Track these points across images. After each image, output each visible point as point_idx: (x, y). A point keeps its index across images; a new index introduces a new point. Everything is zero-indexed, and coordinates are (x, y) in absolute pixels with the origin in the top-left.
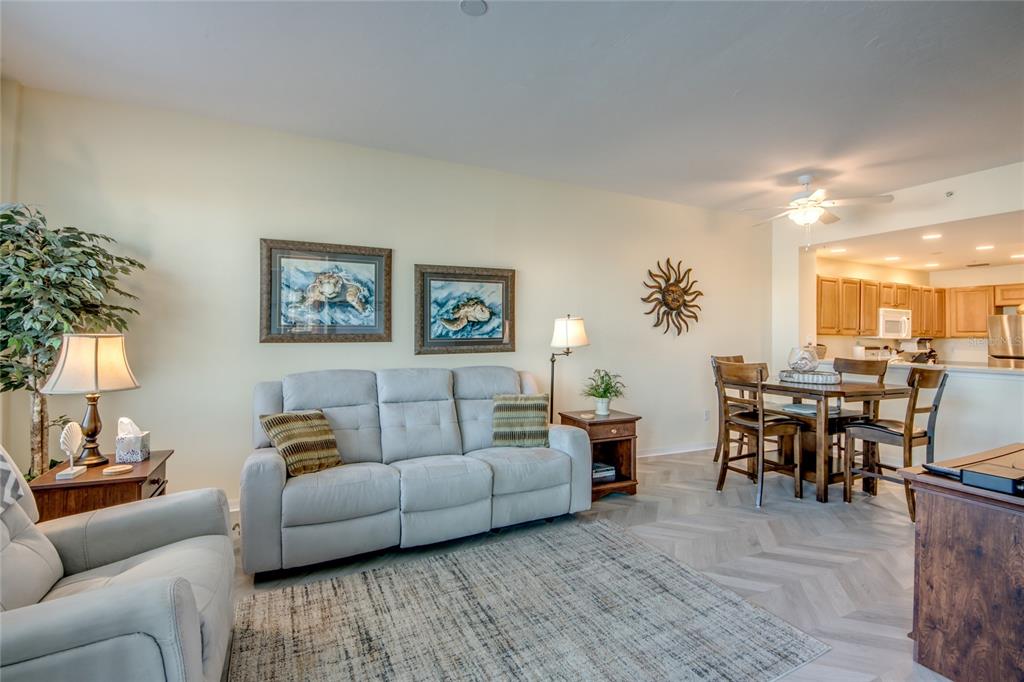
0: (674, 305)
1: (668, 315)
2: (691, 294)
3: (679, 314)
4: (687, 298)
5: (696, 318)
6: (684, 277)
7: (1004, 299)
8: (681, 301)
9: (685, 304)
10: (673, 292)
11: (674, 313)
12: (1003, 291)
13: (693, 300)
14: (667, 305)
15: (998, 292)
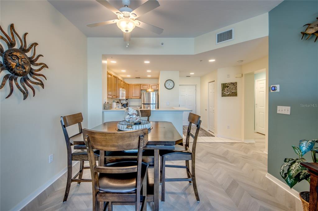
0: (19, 71)
1: (11, 79)
2: (37, 65)
3: (25, 80)
4: (34, 68)
5: (42, 85)
6: (30, 48)
7: (143, 88)
8: (27, 68)
9: (31, 72)
10: (18, 58)
11: (19, 78)
12: (143, 86)
13: (40, 70)
14: (9, 68)
15: (142, 85)
